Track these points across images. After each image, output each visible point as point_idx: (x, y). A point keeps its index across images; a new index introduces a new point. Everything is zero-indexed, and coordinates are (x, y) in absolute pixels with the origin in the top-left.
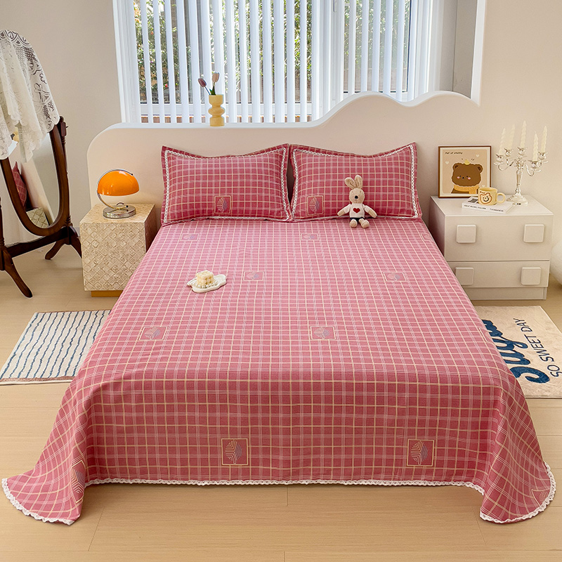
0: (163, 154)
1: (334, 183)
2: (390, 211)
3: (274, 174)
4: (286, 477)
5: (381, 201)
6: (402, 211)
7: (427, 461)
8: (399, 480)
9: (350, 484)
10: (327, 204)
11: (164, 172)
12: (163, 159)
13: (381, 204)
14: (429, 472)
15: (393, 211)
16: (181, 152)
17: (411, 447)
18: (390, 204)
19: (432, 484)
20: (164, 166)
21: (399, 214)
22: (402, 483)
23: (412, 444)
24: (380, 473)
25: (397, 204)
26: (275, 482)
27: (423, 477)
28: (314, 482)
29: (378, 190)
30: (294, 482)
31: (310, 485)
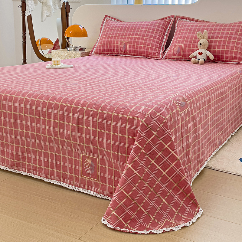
0: (104, 19)
1: (192, 37)
2: (227, 58)
3: (159, 32)
4: (13, 166)
5: (221, 50)
6: (235, 58)
7: (94, 176)
8: (78, 187)
9: (48, 181)
10: (185, 50)
11: (101, 28)
12: (103, 22)
13: (220, 52)
14: (97, 185)
15: (229, 58)
16: (115, 19)
17: (84, 160)
18: (227, 52)
19: (99, 196)
20: (102, 25)
21: (233, 61)
22: (80, 190)
23: (84, 158)
24: (66, 178)
25: (232, 53)
26: (8, 169)
27: (93, 189)
28: (28, 175)
29: (220, 42)
30: (18, 172)
31: (26, 176)
